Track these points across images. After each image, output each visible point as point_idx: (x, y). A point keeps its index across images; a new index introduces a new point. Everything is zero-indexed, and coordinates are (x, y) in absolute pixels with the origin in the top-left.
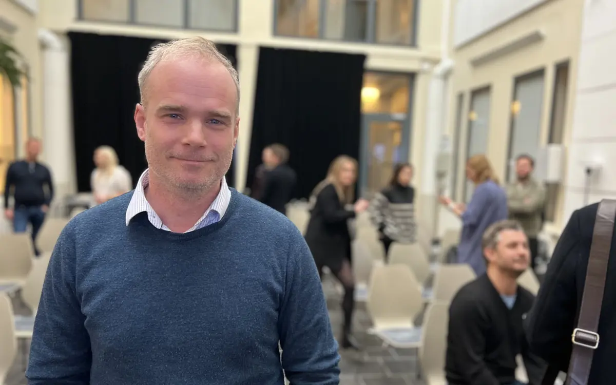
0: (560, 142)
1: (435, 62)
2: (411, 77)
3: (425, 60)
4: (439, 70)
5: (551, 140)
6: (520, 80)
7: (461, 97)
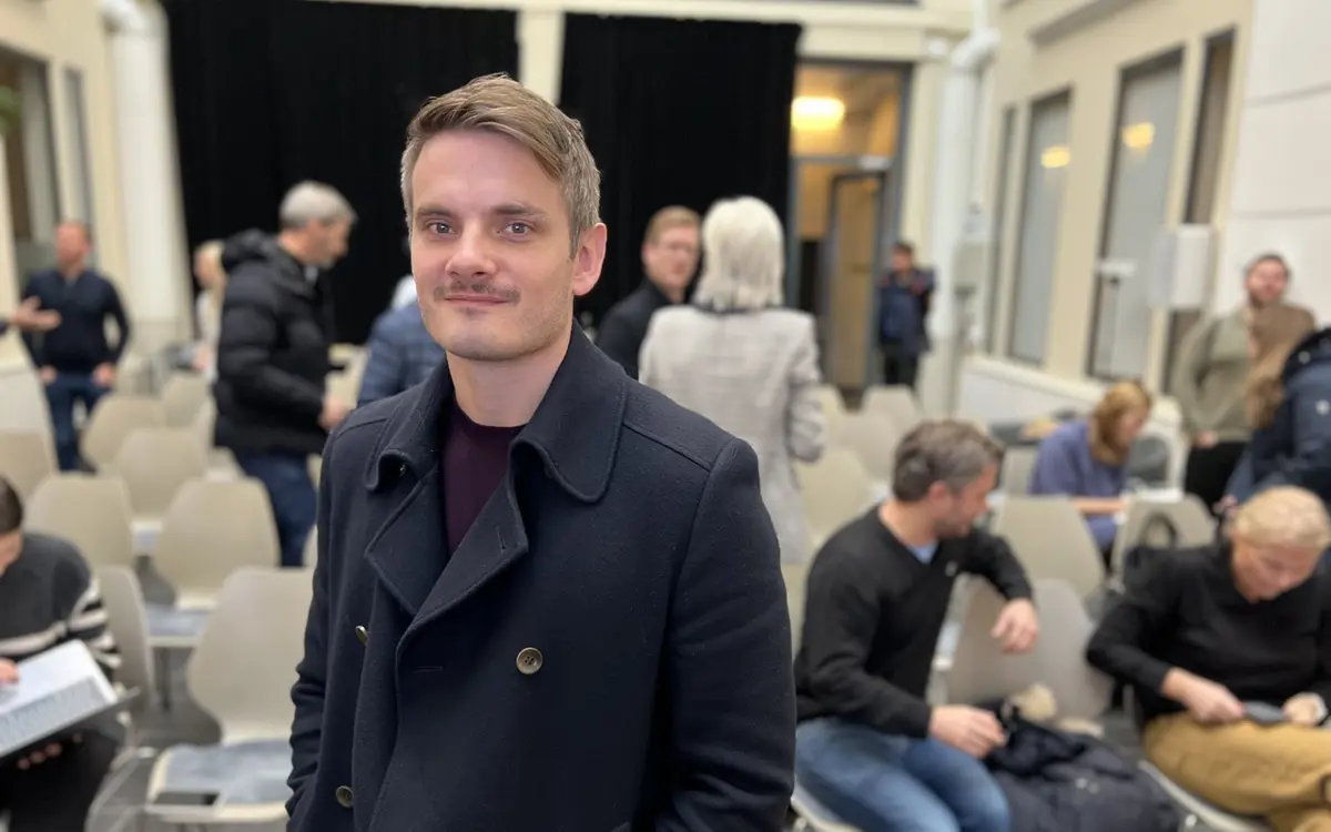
0: (1207, 220)
1: (957, 37)
2: (903, 71)
3: (933, 33)
4: (964, 54)
5: (1190, 216)
6: (1133, 75)
7: (1009, 115)
